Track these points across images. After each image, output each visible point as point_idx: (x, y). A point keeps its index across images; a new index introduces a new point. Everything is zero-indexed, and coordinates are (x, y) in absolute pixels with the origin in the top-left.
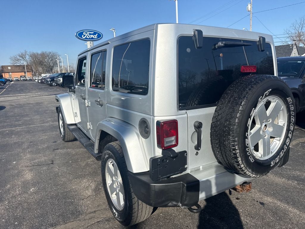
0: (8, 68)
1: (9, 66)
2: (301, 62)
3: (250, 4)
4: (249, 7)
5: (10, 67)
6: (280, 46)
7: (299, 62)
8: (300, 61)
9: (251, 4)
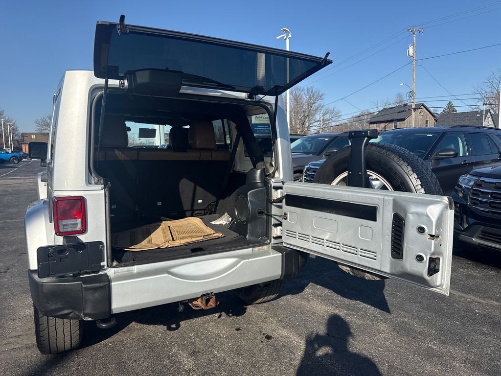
0: (31, 137)
1: (33, 134)
2: (431, 136)
3: (412, 47)
4: (411, 50)
5: (34, 136)
6: (465, 112)
7: (429, 135)
8: (430, 133)
9: (413, 45)
